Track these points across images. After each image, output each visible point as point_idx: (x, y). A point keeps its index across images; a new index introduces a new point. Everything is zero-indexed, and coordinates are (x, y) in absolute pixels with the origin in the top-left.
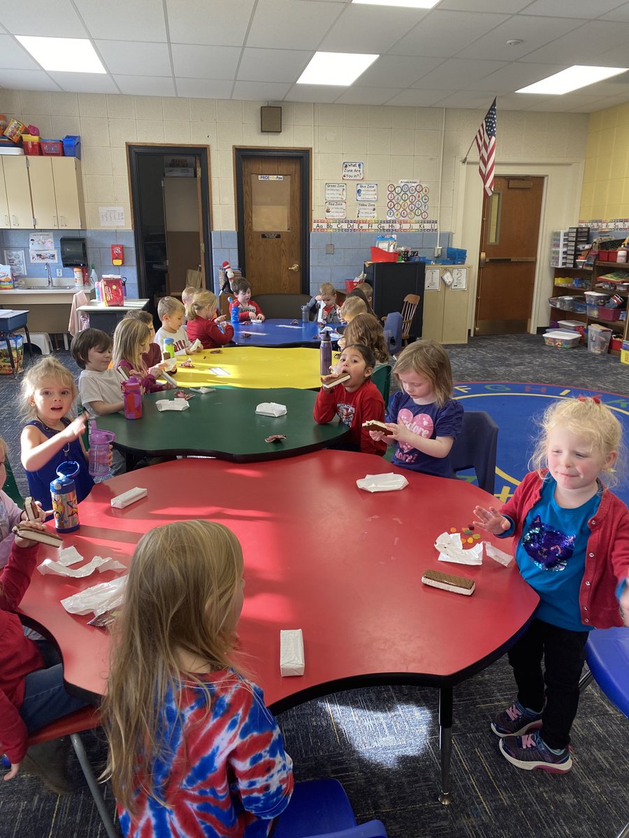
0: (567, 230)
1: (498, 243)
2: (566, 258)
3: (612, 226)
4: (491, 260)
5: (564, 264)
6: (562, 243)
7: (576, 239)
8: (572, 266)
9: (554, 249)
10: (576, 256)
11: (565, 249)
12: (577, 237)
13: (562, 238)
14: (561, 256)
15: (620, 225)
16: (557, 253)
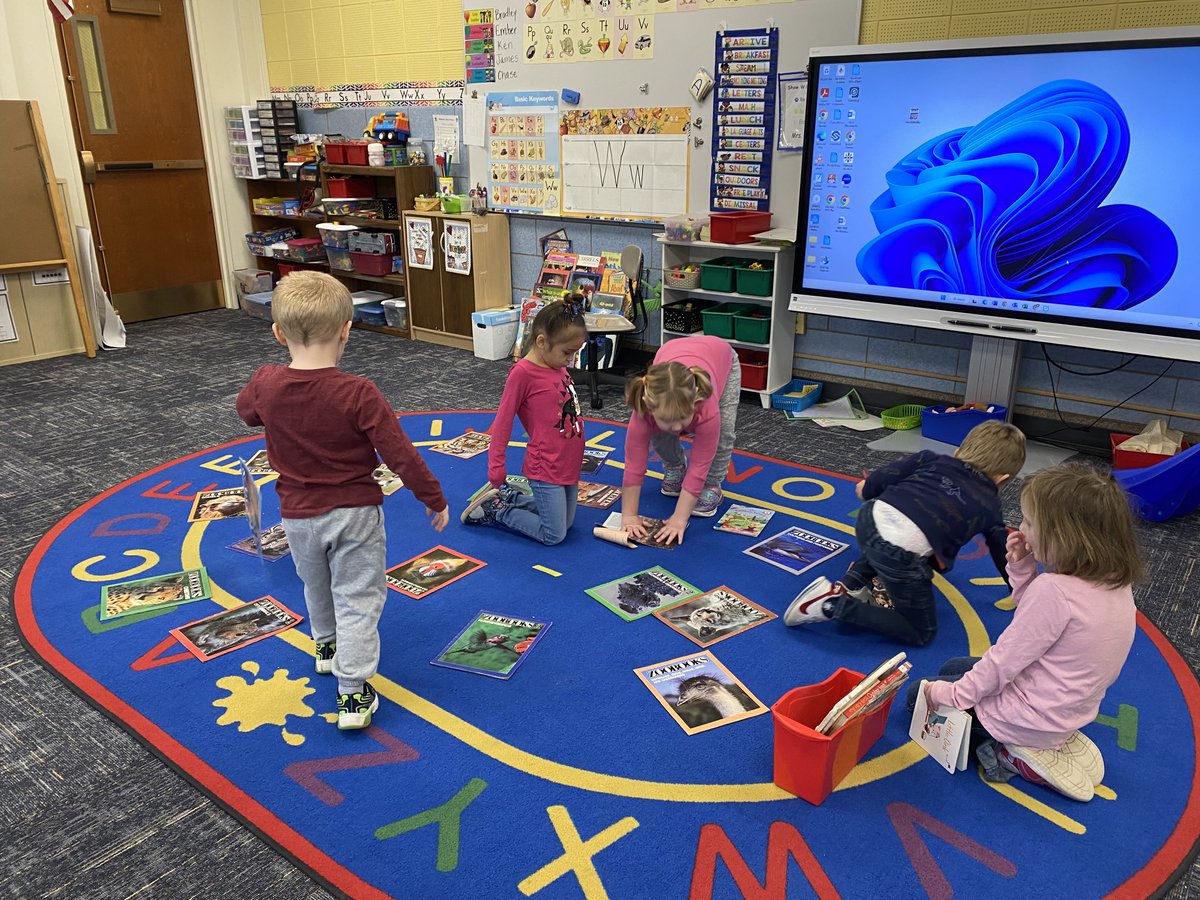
0: (254, 106)
1: (115, 131)
2: (263, 159)
3: (335, 98)
4: (107, 167)
5: (262, 171)
6: (249, 130)
7: (276, 122)
8: (278, 175)
9: (236, 143)
10: (283, 157)
11: (259, 143)
12: (275, 118)
13: (247, 121)
14: (253, 156)
15: (351, 96)
16: (245, 150)
